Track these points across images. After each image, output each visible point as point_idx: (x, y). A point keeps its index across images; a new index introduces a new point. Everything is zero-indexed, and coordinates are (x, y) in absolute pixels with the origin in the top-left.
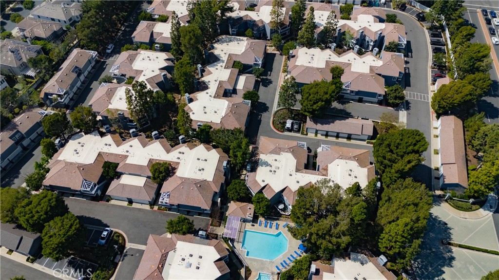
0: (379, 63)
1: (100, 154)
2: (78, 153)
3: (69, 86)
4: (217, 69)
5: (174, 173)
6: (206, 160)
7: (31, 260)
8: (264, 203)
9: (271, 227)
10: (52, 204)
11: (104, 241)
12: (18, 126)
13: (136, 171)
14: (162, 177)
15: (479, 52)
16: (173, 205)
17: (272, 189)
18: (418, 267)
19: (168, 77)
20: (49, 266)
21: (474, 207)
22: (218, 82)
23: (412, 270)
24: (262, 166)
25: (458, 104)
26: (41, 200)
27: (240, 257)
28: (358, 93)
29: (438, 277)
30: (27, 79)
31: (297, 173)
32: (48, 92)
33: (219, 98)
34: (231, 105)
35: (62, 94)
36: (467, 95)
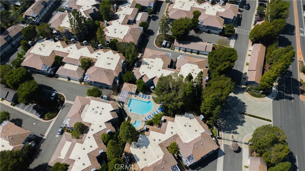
0: (223, 10)
1: (53, 51)
2: (41, 50)
3: (39, 12)
4: (125, 8)
5: (94, 65)
6: (112, 59)
7: (13, 104)
8: (142, 84)
9: (145, 98)
10: (24, 74)
11: (53, 98)
12: (9, 33)
13: (73, 62)
14: (87, 66)
15: (283, 6)
16: (92, 82)
17: (147, 77)
18: (224, 124)
19: (96, 11)
20: (22, 108)
21: (262, 95)
22: (125, 15)
23: (220, 125)
24: (144, 65)
25: (263, 36)
26: (18, 72)
27: (126, 112)
28: (208, 27)
29: (233, 130)
30: (16, 7)
31: (163, 70)
32: (27, 15)
33: (125, 25)
34: (130, 29)
35: (35, 16)
36: (269, 31)
